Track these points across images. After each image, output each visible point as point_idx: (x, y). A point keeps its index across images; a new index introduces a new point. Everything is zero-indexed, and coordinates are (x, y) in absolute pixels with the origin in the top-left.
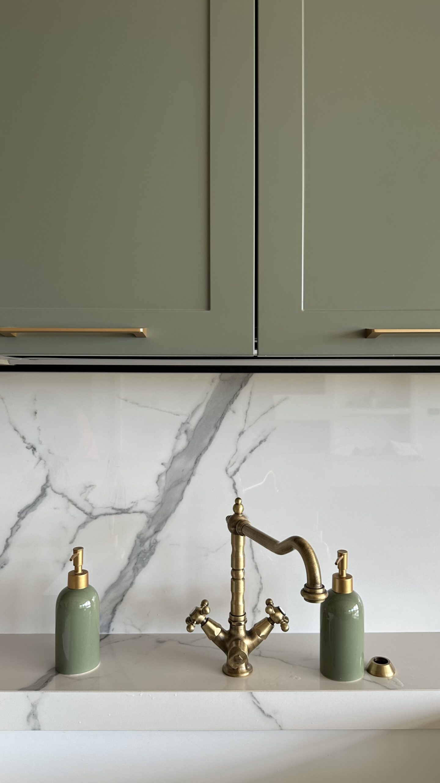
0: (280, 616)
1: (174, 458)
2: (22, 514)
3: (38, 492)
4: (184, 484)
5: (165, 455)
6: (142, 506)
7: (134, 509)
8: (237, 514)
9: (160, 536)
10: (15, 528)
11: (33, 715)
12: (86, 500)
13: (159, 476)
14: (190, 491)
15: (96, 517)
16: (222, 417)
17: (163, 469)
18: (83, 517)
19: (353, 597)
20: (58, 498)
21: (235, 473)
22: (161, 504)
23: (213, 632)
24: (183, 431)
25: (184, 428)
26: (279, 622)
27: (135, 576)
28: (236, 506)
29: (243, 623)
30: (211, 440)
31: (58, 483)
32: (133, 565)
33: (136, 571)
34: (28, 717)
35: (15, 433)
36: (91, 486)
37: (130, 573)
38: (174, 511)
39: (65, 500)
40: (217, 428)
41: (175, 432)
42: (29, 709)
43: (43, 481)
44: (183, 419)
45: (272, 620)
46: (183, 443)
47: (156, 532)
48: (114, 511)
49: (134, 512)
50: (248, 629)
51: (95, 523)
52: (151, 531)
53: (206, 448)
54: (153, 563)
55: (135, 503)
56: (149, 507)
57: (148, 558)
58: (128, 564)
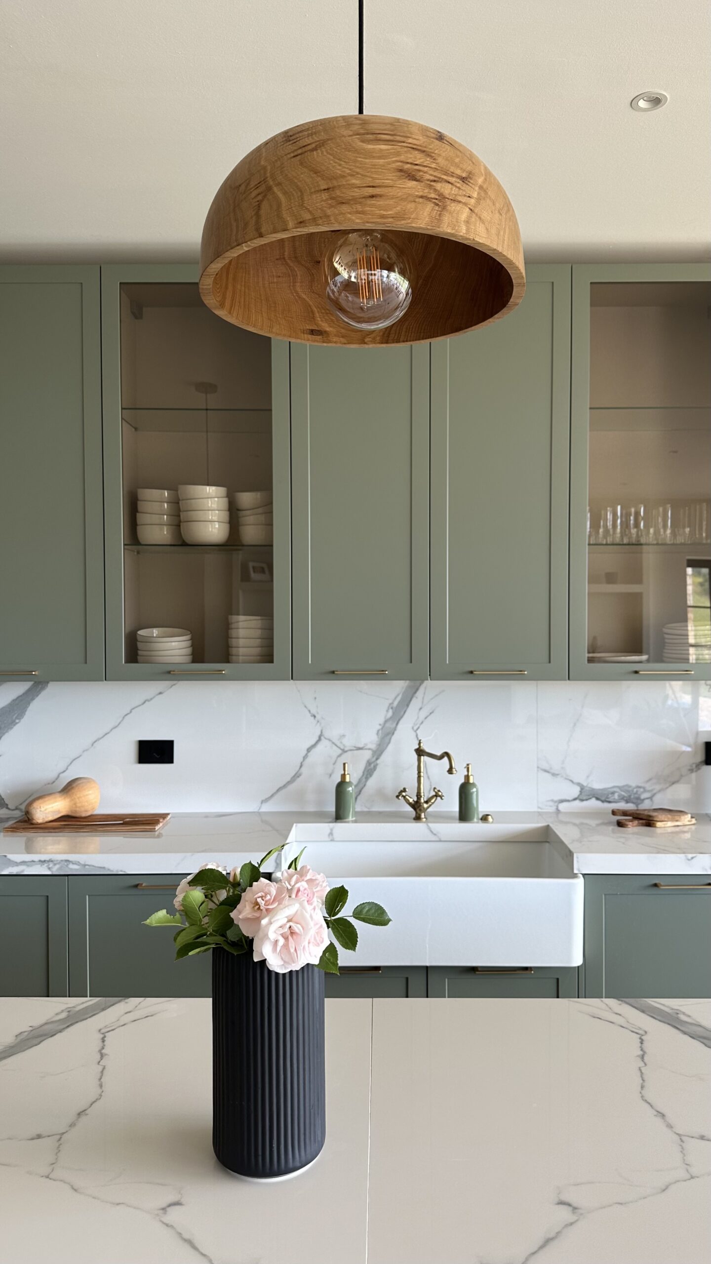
0: (440, 794)
1: (386, 722)
2: (309, 750)
3: (317, 739)
4: (390, 736)
5: (381, 720)
6: (370, 746)
7: (366, 748)
8: (420, 747)
9: (378, 762)
10: (305, 757)
11: (331, 834)
12: (341, 743)
13: (378, 731)
14: (394, 738)
15: (346, 752)
16: (411, 700)
17: (380, 727)
18: (340, 752)
19: (474, 785)
20: (327, 742)
21: (417, 729)
22: (379, 745)
23: (409, 801)
24: (390, 708)
25: (391, 706)
26: (440, 796)
27: (366, 781)
28: (420, 743)
29: (423, 796)
30: (405, 712)
31: (327, 734)
32: (365, 776)
33: (367, 779)
34: (329, 835)
35: (305, 708)
36: (344, 736)
37: (364, 780)
38: (386, 748)
39: (331, 743)
40: (408, 706)
41: (386, 708)
42: (329, 831)
43: (319, 733)
44: (390, 701)
45: (436, 796)
46: (390, 713)
47: (377, 759)
48: (355, 749)
49: (366, 749)
50: (425, 800)
51: (346, 754)
52: (374, 759)
53: (402, 717)
54: (376, 775)
55: (366, 744)
56: (373, 747)
57: (373, 772)
58: (363, 775)
